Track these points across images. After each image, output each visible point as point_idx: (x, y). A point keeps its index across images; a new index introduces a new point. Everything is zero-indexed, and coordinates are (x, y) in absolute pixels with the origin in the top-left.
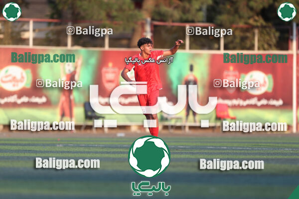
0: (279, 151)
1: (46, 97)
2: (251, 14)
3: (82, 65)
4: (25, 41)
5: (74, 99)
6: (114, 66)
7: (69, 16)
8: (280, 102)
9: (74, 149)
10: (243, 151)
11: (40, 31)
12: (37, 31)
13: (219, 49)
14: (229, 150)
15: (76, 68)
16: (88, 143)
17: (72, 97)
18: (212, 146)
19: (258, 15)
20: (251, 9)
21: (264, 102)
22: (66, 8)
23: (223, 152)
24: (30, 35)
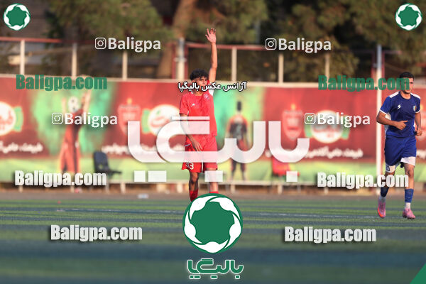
0: (356, 220)
1: (42, 144)
2: (320, 33)
3: (91, 101)
4: (14, 69)
5: (80, 147)
6: (134, 103)
7: (74, 35)
8: (360, 153)
9: (80, 215)
10: (308, 220)
11: (34, 54)
12: (30, 55)
13: (276, 80)
14: (289, 217)
15: (82, 105)
16: (99, 207)
17: (77, 145)
18: (267, 212)
19: (329, 34)
20: (321, 26)
21: (337, 153)
22: (70, 23)
23: (282, 220)
24: (20, 60)
